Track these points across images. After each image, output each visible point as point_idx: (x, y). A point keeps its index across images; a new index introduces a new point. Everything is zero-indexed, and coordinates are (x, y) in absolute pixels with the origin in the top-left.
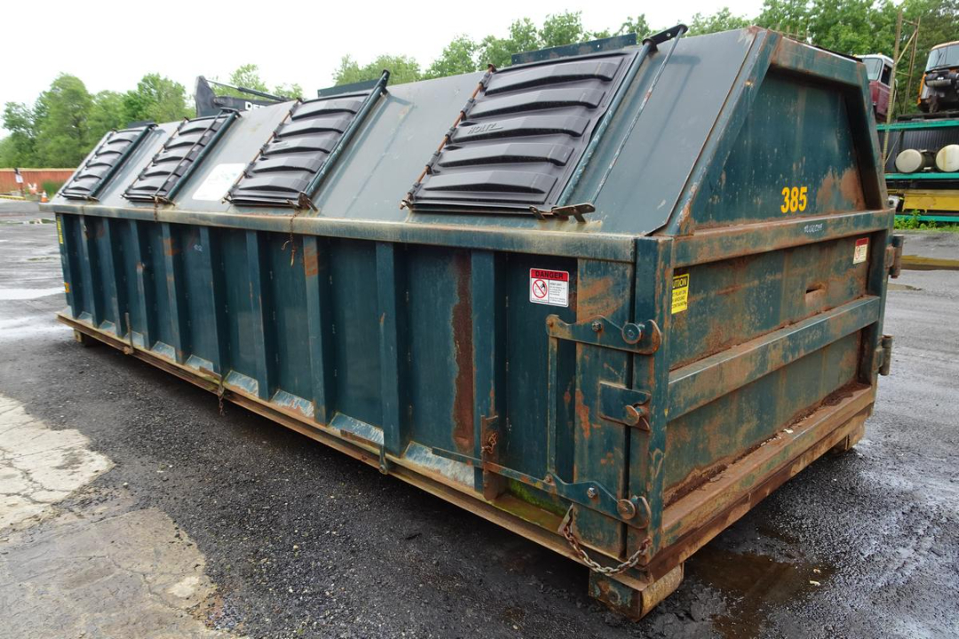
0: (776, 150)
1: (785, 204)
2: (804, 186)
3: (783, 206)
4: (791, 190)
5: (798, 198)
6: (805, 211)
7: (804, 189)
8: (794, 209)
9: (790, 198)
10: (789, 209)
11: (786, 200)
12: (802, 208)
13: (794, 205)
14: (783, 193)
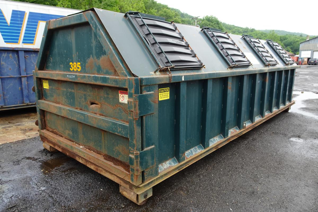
0: (65, 51)
1: (71, 68)
2: (79, 62)
3: (71, 69)
4: (73, 63)
5: (77, 66)
6: (80, 71)
7: (79, 63)
8: (75, 70)
9: (73, 66)
10: (73, 70)
11: (72, 66)
12: (79, 70)
13: (75, 69)
14: (70, 64)
